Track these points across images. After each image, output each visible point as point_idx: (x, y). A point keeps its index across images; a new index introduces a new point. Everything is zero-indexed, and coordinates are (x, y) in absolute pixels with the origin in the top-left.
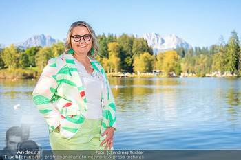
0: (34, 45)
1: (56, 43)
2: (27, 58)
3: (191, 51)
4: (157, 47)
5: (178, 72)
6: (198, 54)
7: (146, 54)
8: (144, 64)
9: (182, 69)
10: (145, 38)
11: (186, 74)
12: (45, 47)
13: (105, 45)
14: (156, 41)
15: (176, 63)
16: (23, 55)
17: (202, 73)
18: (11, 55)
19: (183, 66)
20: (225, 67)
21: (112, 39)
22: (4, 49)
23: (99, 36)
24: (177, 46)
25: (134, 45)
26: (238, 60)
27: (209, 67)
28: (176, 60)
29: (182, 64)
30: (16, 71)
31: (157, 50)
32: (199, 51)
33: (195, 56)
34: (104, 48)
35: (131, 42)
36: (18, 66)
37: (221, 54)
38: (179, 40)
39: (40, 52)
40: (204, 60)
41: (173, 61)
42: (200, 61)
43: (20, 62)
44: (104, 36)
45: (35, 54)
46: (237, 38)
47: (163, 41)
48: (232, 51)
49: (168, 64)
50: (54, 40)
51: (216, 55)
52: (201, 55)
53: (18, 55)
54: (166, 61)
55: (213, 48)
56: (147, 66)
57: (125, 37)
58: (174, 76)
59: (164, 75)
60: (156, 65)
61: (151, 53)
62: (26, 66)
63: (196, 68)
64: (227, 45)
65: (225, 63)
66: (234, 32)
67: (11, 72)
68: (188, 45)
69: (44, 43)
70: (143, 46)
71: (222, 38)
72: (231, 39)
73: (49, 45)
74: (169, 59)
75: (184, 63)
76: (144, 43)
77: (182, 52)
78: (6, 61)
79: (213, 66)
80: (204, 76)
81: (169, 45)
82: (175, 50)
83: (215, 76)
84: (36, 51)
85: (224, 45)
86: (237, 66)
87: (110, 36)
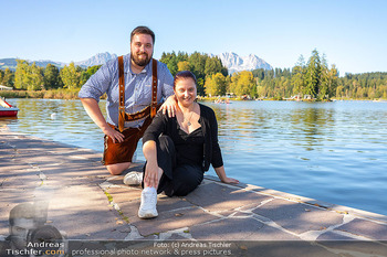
3: (272, 73)
4: (233, 69)
5: (253, 95)
6: (278, 76)
7: (219, 75)
8: (216, 86)
9: (258, 92)
10: (220, 56)
13: (175, 64)
14: (233, 61)
15: (251, 85)
16: (84, 75)
17: (279, 97)
19: (260, 89)
20: (304, 90)
21: (183, 58)
22: (63, 68)
23: (169, 54)
24: (257, 67)
25: (207, 65)
26: (318, 83)
27: (290, 90)
28: (252, 82)
32: (281, 73)
33: (275, 78)
34: (173, 68)
38: (259, 60)
40: (284, 83)
41: (248, 83)
42: (280, 84)
43: (81, 82)
44: (174, 54)
46: (318, 58)
47: (241, 61)
49: (243, 86)
52: (282, 78)
53: (79, 74)
54: (240, 82)
55: (296, 70)
56: (219, 88)
57: (196, 55)
58: (248, 100)
59: (238, 98)
60: (231, 86)
61: (226, 75)
63: (276, 91)
65: (305, 85)
66: (315, 52)
67: (70, 92)
68: (268, 66)
70: (217, 66)
71: (302, 58)
72: (312, 58)
74: (244, 80)
75: (263, 85)
76: (218, 63)
77: (261, 74)
78: (65, 81)
79: (294, 90)
80: (281, 99)
81: (248, 66)
82: (253, 72)
83: (293, 100)
86: (317, 89)
87: (180, 54)
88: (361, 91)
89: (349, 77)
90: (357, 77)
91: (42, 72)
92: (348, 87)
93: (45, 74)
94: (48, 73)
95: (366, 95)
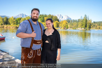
0: (20, 17)
1: (27, 17)
2: (17, 21)
3: (72, 21)
4: (60, 19)
5: (67, 28)
6: (74, 22)
7: (57, 21)
10: (57, 16)
11: (70, 28)
12: (23, 18)
13: (43, 18)
14: (60, 17)
15: (66, 25)
16: (16, 20)
17: (75, 28)
18: (12, 20)
19: (69, 26)
20: (82, 26)
21: (46, 16)
22: (9, 18)
23: (42, 15)
24: (67, 19)
25: (53, 18)
26: (86, 24)
27: (77, 26)
28: (67, 24)
29: (68, 25)
30: (14, 25)
31: (60, 20)
32: (74, 21)
33: (73, 22)
34: (43, 19)
35: (52, 17)
36: (14, 24)
37: (81, 22)
38: (68, 17)
39: (22, 20)
40: (75, 24)
41: (65, 24)
42: (74, 24)
43: (15, 23)
44: (43, 15)
45: (20, 20)
46: (86, 17)
47: (63, 17)
48: (85, 21)
49: (64, 25)
50: (26, 16)
51: (79, 22)
53: (14, 20)
54: (63, 24)
55: (79, 20)
56: (57, 25)
57: (50, 15)
58: (65, 29)
59: (62, 28)
60: (60, 25)
61: (59, 21)
62: (17, 24)
63: (73, 26)
64: (83, 19)
65: (82, 25)
66: (85, 15)
67: (12, 26)
68: (71, 19)
69: (23, 16)
70: (56, 19)
71: (82, 17)
72: (84, 17)
73: (25, 17)
74: (64, 23)
75: (69, 25)
76: (56, 18)
77: (69, 21)
78: (10, 22)
79: (78, 26)
80: (75, 29)
81: (64, 18)
82: (66, 20)
83: (79, 29)
84: (20, 19)
85: (82, 19)
86: (86, 26)
87: (45, 15)
88: (98, 27)
89: (94, 22)
90: (97, 23)
91: (3, 20)
92: (94, 26)
93: (4, 20)
94: (5, 20)
95: (99, 28)
